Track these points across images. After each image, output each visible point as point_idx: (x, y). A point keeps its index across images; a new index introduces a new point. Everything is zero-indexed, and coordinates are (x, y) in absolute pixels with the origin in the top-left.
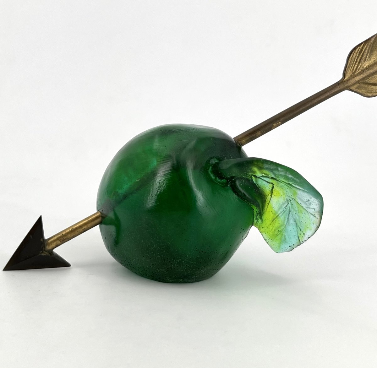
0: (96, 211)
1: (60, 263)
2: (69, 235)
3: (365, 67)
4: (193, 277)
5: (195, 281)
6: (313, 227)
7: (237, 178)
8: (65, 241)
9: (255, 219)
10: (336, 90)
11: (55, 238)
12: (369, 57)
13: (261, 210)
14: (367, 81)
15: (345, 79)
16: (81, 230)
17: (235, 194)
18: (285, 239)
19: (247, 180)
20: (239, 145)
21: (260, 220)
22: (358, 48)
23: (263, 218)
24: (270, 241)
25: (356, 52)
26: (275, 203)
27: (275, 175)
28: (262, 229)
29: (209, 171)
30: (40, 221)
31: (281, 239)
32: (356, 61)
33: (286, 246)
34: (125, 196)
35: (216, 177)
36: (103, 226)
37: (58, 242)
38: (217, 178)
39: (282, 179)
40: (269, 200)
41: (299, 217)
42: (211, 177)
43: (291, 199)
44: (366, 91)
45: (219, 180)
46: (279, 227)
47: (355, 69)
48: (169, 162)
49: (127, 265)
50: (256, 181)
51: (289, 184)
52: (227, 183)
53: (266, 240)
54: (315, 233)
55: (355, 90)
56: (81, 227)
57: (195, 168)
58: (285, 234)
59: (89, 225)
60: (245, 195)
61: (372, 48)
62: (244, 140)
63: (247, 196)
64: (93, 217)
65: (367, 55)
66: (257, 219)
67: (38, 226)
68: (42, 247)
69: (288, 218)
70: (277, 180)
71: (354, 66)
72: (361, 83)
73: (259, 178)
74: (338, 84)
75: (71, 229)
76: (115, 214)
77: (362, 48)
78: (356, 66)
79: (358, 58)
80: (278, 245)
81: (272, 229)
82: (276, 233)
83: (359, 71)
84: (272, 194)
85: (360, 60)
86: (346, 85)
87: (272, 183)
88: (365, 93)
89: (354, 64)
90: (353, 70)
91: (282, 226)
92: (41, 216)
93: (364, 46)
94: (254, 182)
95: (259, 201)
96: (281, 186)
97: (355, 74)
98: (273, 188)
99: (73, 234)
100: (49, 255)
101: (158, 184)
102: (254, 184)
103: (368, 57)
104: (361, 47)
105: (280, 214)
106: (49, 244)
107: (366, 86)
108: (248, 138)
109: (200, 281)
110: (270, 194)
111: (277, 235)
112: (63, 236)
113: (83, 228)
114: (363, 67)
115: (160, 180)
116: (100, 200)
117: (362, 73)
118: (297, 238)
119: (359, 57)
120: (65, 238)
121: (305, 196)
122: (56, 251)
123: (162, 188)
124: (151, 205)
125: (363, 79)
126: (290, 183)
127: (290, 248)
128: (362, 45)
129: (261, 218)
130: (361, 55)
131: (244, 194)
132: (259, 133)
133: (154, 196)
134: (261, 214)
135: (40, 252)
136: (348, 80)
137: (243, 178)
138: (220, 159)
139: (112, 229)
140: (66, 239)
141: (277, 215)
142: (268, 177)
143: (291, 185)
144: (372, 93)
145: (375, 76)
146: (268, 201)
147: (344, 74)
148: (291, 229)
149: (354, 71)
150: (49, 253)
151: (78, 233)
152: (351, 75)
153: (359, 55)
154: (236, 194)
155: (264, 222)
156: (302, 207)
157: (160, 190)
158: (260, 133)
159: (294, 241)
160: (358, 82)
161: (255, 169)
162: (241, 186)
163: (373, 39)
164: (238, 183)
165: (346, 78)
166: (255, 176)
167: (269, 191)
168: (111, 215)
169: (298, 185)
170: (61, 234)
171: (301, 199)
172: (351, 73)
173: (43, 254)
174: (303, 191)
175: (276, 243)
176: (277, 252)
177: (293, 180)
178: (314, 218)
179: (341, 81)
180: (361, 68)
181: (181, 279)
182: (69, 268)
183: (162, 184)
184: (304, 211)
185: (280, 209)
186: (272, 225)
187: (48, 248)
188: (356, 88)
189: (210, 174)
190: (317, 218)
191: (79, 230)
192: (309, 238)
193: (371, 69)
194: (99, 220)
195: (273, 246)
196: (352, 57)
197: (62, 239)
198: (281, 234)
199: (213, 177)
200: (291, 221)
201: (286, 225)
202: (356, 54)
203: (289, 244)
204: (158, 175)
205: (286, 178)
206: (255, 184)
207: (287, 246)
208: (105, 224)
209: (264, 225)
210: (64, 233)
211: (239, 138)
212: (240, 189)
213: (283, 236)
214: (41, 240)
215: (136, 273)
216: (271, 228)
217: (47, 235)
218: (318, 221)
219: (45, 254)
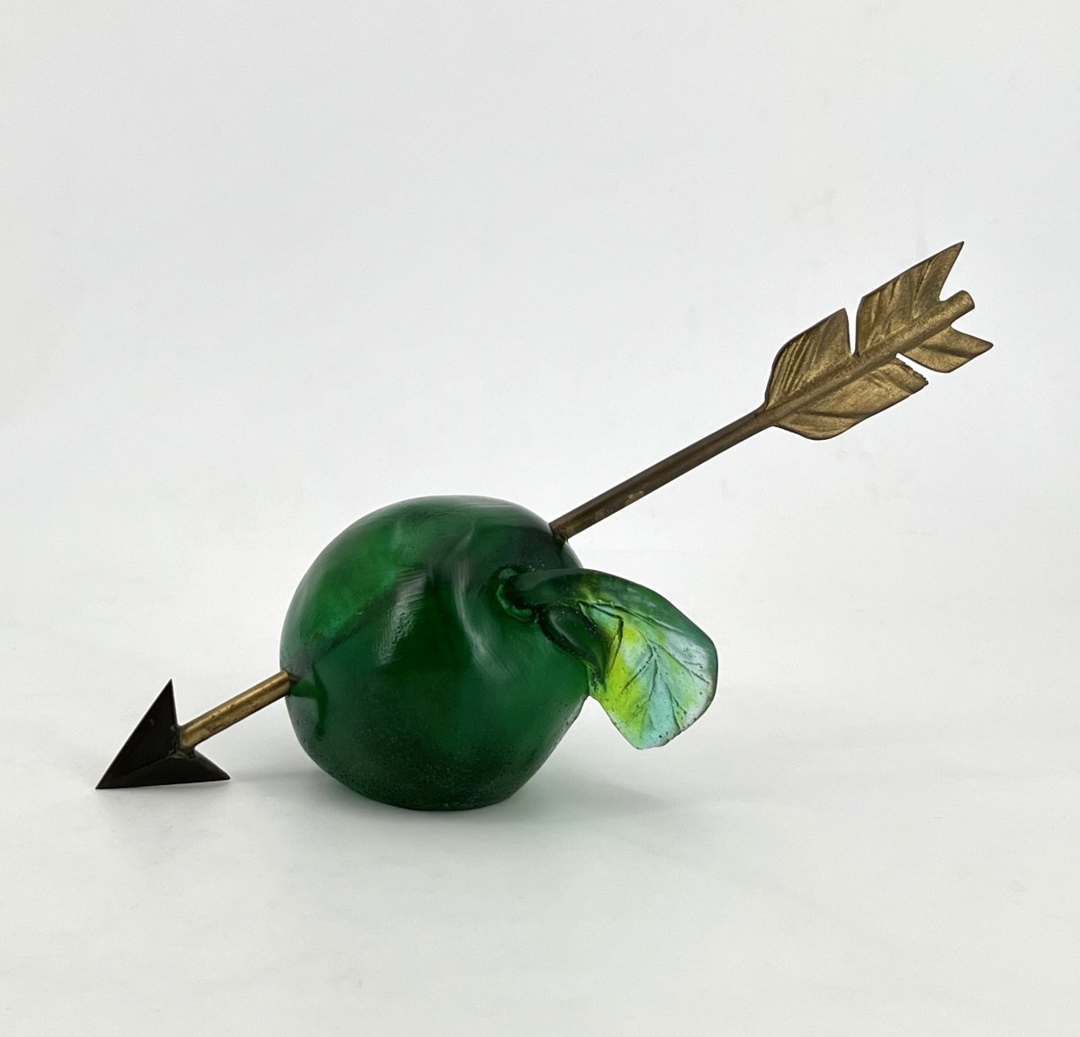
0: (278, 670)
1: (208, 774)
2: (227, 719)
3: (809, 381)
4: (469, 800)
5: (475, 807)
6: (702, 700)
7: (551, 608)
8: (220, 728)
9: (590, 683)
10: (751, 428)
11: (200, 722)
12: (816, 362)
13: (601, 667)
14: (813, 408)
15: (770, 405)
16: (250, 707)
17: (547, 639)
18: (651, 722)
19: (572, 610)
20: (559, 537)
21: (600, 687)
22: (795, 344)
23: (606, 680)
24: (623, 725)
25: (790, 352)
26: (628, 653)
27: (622, 601)
28: (606, 703)
29: (497, 594)
30: (168, 692)
31: (643, 721)
32: (791, 371)
33: (652, 736)
34: (336, 642)
35: (511, 605)
36: (293, 698)
37: (205, 732)
38: (514, 607)
39: (635, 610)
40: (617, 647)
41: (675, 680)
42: (501, 606)
43: (656, 647)
44: (811, 428)
45: (517, 611)
46: (639, 699)
47: (788, 386)
48: (420, 580)
49: (342, 776)
50: (589, 613)
51: (649, 619)
52: (533, 617)
53: (615, 724)
54: (706, 710)
55: (789, 426)
56: (249, 701)
57: (468, 589)
58: (651, 712)
59: (266, 698)
60: (566, 639)
61: (821, 345)
62: (570, 528)
63: (571, 641)
64: (275, 681)
65: (811, 358)
66: (594, 684)
67: (166, 699)
68: (173, 742)
69: (654, 684)
70: (626, 612)
71: (788, 379)
72: (801, 412)
73: (593, 607)
74: (755, 414)
75: (229, 706)
76: (316, 677)
77: (802, 345)
78: (790, 379)
79: (794, 364)
80: (638, 733)
81: (625, 703)
82: (633, 711)
83: (798, 389)
84: (621, 636)
85: (800, 366)
86: (772, 418)
87: (618, 617)
88: (811, 432)
89: (787, 376)
90: (785, 386)
91: (644, 696)
92: (171, 680)
93: (804, 341)
94: (585, 614)
95: (595, 650)
96: (636, 623)
97: (789, 395)
98: (621, 624)
99: (234, 716)
100: (188, 758)
101: (398, 621)
102: (585, 619)
103: (813, 360)
104: (800, 342)
105: (638, 673)
106: (186, 737)
107: (811, 418)
108: (578, 524)
109: (484, 806)
110: (617, 637)
111: (635, 715)
112: (215, 719)
113: (254, 704)
114: (804, 382)
115: (402, 612)
116: (287, 649)
117: (802, 394)
118: (672, 720)
119: (795, 361)
120: (218, 724)
121: (681, 643)
122: (201, 749)
123: (406, 629)
124: (385, 662)
125: (806, 404)
126: (650, 617)
127: (660, 739)
128: (802, 339)
129: (603, 682)
130: (800, 358)
131: (564, 637)
132: (600, 513)
133: (390, 644)
134: (601, 675)
135: (170, 752)
136: (774, 408)
137: (562, 607)
138: (520, 570)
139: (311, 704)
140: (219, 726)
141: (633, 676)
142: (610, 606)
143: (653, 621)
144: (824, 431)
145: (829, 397)
146: (615, 652)
147: (768, 395)
148: (662, 701)
149: (786, 389)
150: (188, 754)
151: (243, 714)
152: (781, 398)
153: (797, 357)
154: (549, 639)
155: (608, 689)
156: (678, 661)
157: (402, 633)
158: (602, 514)
159: (667, 726)
160: (795, 410)
161: (586, 591)
162: (558, 623)
163: (822, 329)
164: (553, 618)
165: (772, 402)
166: (585, 604)
167: (615, 631)
168: (309, 678)
169: (665, 621)
170: (211, 716)
171: (674, 647)
172: (781, 393)
173: (176, 757)
174: (674, 631)
175: (634, 729)
176: (638, 748)
177: (656, 612)
178: (702, 683)
179: (761, 410)
180: (801, 383)
181: (445, 802)
182: (227, 783)
183: (406, 621)
184: (681, 670)
185: (637, 664)
186: (624, 695)
187: (185, 743)
188: (792, 423)
189: (499, 599)
190: (708, 683)
191: (245, 708)
192: (695, 720)
193: (819, 386)
194: (285, 687)
195: (629, 737)
196: (783, 361)
197: (212, 726)
198: (643, 711)
199: (504, 604)
200: (660, 688)
201: (650, 696)
202: (791, 356)
203: (659, 731)
204: (398, 604)
205: (643, 607)
206: (587, 618)
207: (655, 735)
208: (297, 695)
209: (610, 694)
210: (216, 714)
211: (560, 523)
212: (557, 628)
213: (647, 716)
214: (172, 728)
215: (359, 792)
216: (623, 700)
217: (183, 718)
218: (710, 688)
219: (180, 755)
